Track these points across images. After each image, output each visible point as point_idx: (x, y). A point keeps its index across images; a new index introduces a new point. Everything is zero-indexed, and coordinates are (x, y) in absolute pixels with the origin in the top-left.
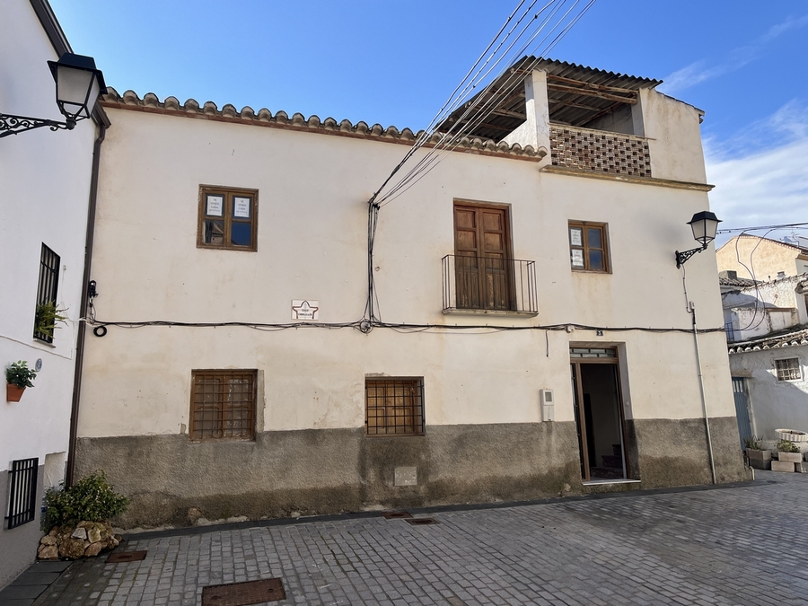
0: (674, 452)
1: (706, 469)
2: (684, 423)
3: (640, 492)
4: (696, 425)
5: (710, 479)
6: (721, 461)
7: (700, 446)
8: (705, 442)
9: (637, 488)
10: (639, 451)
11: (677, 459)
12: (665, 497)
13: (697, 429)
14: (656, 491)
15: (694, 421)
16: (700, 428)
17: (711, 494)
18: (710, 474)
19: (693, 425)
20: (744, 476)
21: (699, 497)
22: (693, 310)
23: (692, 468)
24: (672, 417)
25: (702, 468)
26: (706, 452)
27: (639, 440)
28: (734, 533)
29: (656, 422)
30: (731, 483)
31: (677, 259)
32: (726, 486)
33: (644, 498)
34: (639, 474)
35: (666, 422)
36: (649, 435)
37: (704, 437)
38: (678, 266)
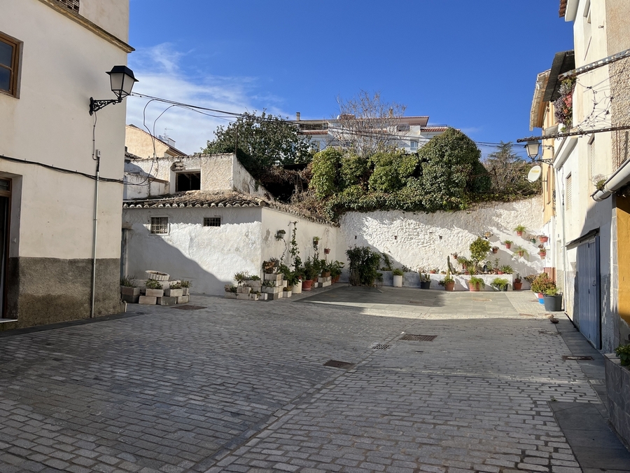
0: (57, 290)
1: (86, 305)
2: (73, 262)
3: (16, 331)
4: (84, 264)
5: (88, 314)
6: (101, 297)
7: (84, 284)
8: (89, 280)
9: (13, 327)
10: (21, 289)
11: (59, 297)
12: (42, 335)
13: (84, 268)
14: (34, 329)
15: (83, 261)
16: (87, 268)
17: (89, 327)
18: (89, 309)
19: (80, 265)
20: (118, 309)
21: (77, 332)
22: (98, 158)
23: (73, 304)
24: (61, 257)
25: (82, 304)
26: (89, 290)
27: (22, 279)
28: (112, 366)
29: (44, 261)
30: (107, 316)
31: (91, 106)
32: (102, 319)
33: (18, 338)
34: (16, 313)
35: (55, 261)
36: (34, 274)
37: (90, 275)
38: (91, 113)
